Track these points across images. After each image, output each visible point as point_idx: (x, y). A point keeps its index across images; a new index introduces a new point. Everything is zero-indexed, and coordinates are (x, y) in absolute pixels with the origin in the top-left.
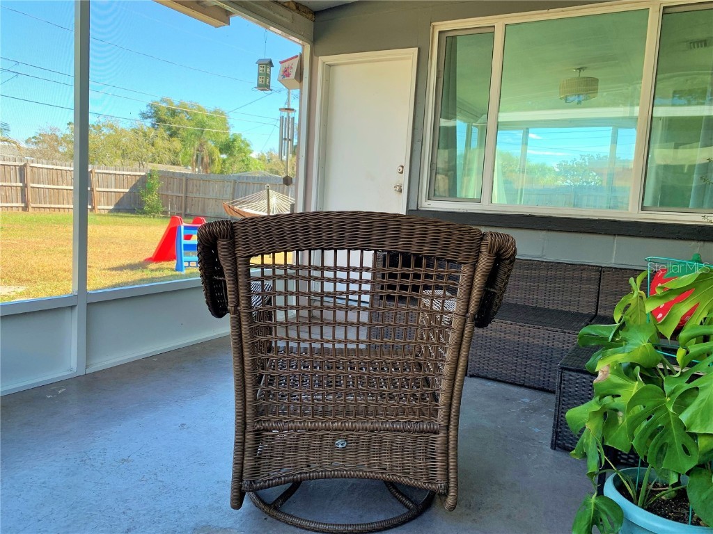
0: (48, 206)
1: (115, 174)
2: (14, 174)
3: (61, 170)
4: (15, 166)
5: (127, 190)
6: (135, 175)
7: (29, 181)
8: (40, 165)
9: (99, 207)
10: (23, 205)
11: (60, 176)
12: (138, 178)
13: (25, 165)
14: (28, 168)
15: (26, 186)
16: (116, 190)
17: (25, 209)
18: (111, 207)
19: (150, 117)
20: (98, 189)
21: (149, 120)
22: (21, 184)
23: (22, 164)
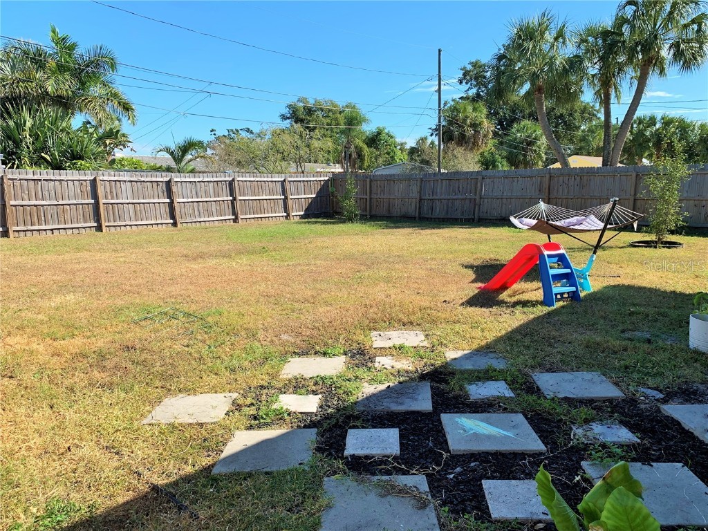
0: (252, 216)
1: (304, 181)
2: (226, 189)
3: (261, 181)
4: (225, 181)
5: (314, 196)
6: (320, 181)
7: (237, 195)
8: (245, 179)
9: (293, 214)
10: (233, 217)
11: (260, 187)
12: (322, 183)
13: (233, 180)
14: (236, 182)
15: (235, 199)
16: (305, 196)
17: (236, 220)
18: (302, 213)
19: (288, 118)
20: (291, 197)
21: (288, 121)
22: (231, 198)
23: (231, 179)
